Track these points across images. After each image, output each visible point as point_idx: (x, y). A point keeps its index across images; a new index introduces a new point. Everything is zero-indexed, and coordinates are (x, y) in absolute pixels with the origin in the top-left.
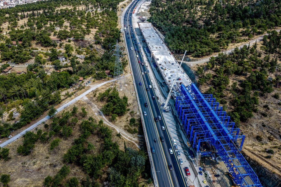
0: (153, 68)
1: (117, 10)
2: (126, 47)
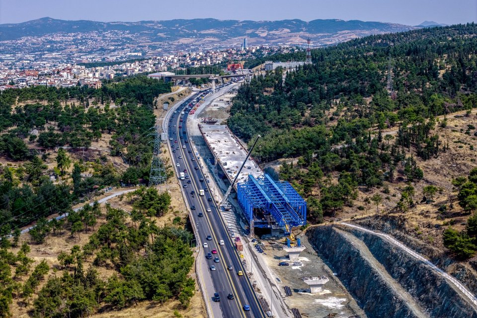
0: (217, 179)
1: (155, 107)
2: (170, 158)
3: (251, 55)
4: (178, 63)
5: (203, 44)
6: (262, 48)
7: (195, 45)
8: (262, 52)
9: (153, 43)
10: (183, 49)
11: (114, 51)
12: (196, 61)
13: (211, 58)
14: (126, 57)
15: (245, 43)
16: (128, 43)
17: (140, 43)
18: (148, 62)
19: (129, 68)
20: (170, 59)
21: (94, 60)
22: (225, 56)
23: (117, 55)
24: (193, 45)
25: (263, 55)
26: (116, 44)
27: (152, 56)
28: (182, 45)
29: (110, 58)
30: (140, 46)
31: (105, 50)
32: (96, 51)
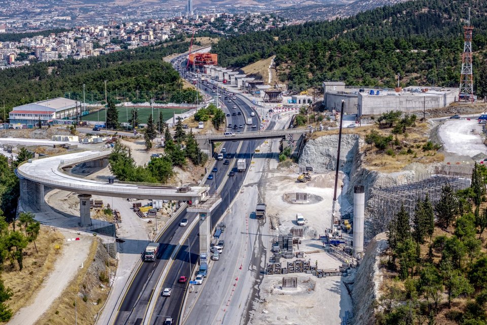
3: (209, 25)
4: (109, 37)
5: (142, 7)
6: (223, 16)
7: (133, 7)
8: (225, 21)
9: (85, 5)
10: (119, 12)
11: (40, 14)
12: (133, 33)
13: (154, 30)
14: (52, 22)
15: (189, 5)
16: (57, 5)
17: (71, 4)
18: (67, 36)
19: (38, 46)
20: (97, 31)
21: (13, 25)
22: (173, 27)
23: (42, 20)
24: (130, 8)
25: (227, 26)
26: (43, 5)
27: (83, 20)
28: (118, 7)
29: (32, 23)
30: (69, 9)
31: (29, 13)
32: (18, 14)
